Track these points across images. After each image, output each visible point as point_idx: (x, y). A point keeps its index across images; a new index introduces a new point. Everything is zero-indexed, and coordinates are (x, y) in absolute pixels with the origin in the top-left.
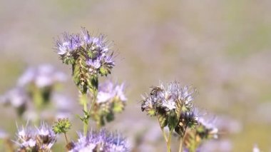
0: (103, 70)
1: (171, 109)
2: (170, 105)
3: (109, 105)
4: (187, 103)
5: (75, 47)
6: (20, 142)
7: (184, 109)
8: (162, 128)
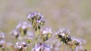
0: (42, 23)
1: (63, 36)
2: (63, 35)
3: (47, 35)
4: (68, 34)
5: (33, 16)
6: (17, 46)
7: (68, 36)
8: (61, 42)
